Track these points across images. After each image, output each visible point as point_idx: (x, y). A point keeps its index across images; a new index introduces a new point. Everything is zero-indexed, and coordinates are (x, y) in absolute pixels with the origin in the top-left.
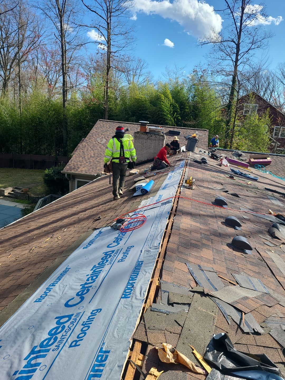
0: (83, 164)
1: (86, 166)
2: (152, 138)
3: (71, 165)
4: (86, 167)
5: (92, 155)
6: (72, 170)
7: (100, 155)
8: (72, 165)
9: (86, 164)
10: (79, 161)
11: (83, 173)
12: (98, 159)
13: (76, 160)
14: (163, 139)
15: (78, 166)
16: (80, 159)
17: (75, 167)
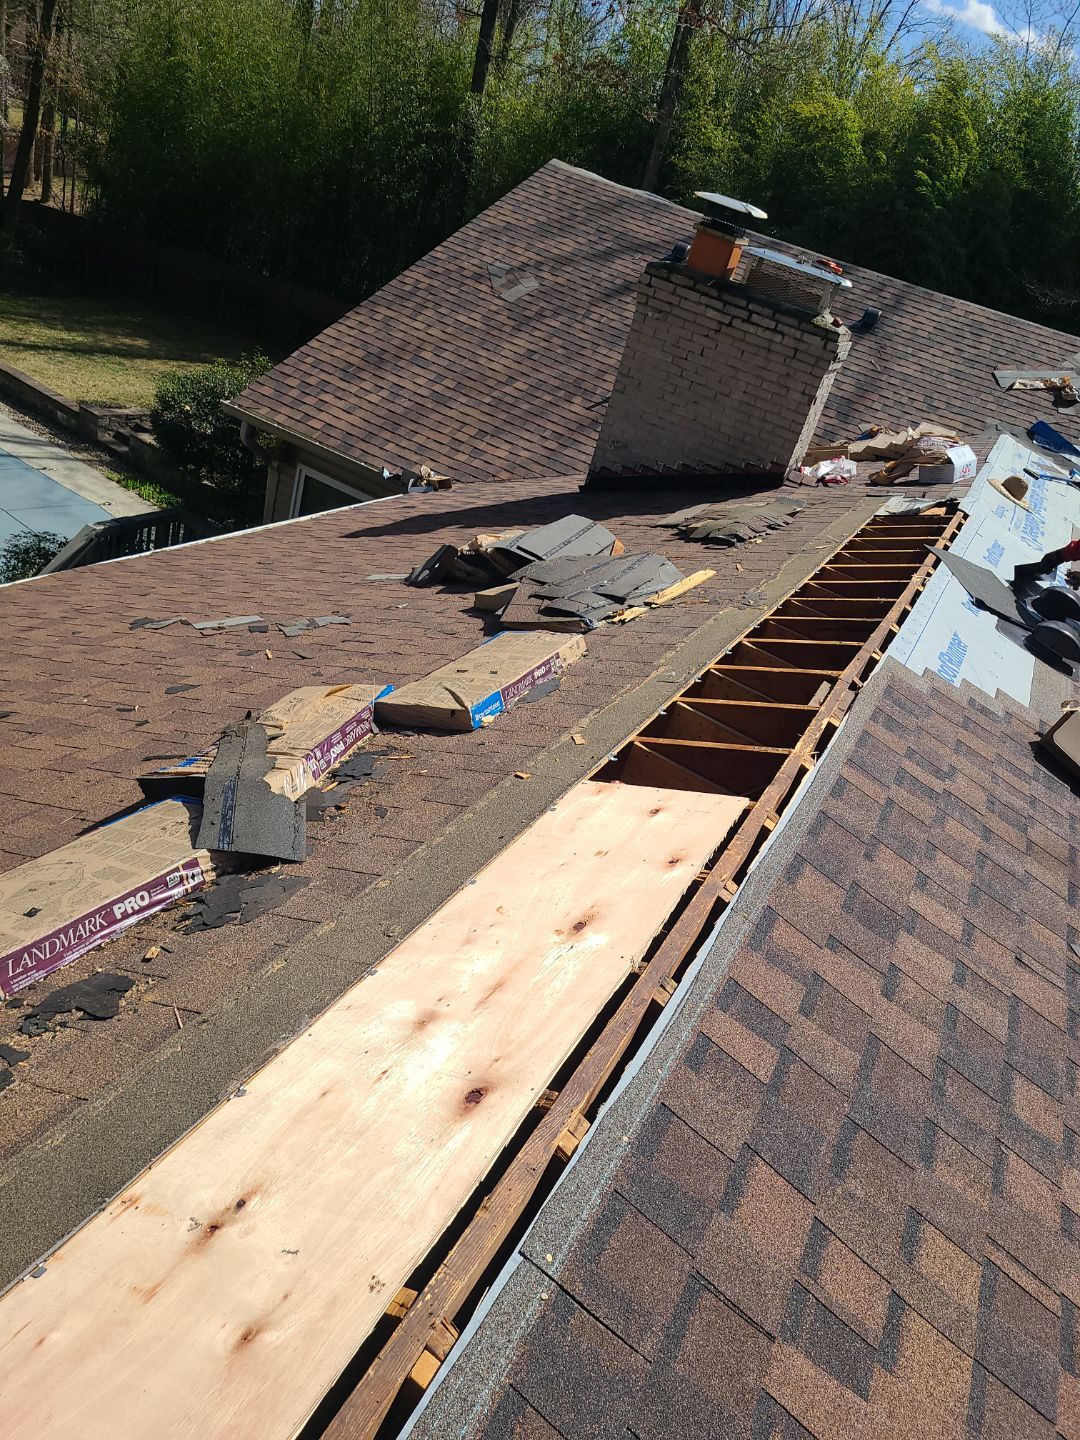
0: (354, 389)
1: (366, 405)
2: (752, 329)
3: (288, 381)
4: (362, 413)
5: (424, 354)
6: (284, 410)
7: (465, 363)
8: (294, 383)
9: (372, 397)
10: (342, 365)
11: (331, 442)
12: (446, 382)
13: (328, 359)
14: (819, 359)
15: (324, 397)
16: (351, 359)
17: (308, 399)
